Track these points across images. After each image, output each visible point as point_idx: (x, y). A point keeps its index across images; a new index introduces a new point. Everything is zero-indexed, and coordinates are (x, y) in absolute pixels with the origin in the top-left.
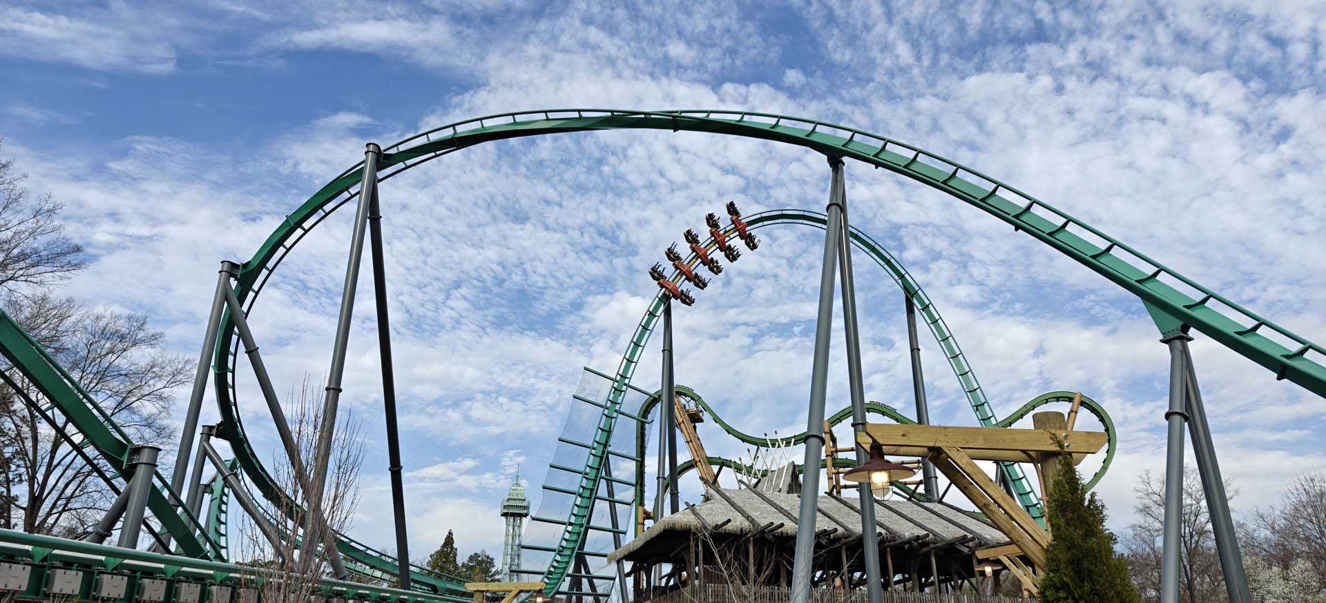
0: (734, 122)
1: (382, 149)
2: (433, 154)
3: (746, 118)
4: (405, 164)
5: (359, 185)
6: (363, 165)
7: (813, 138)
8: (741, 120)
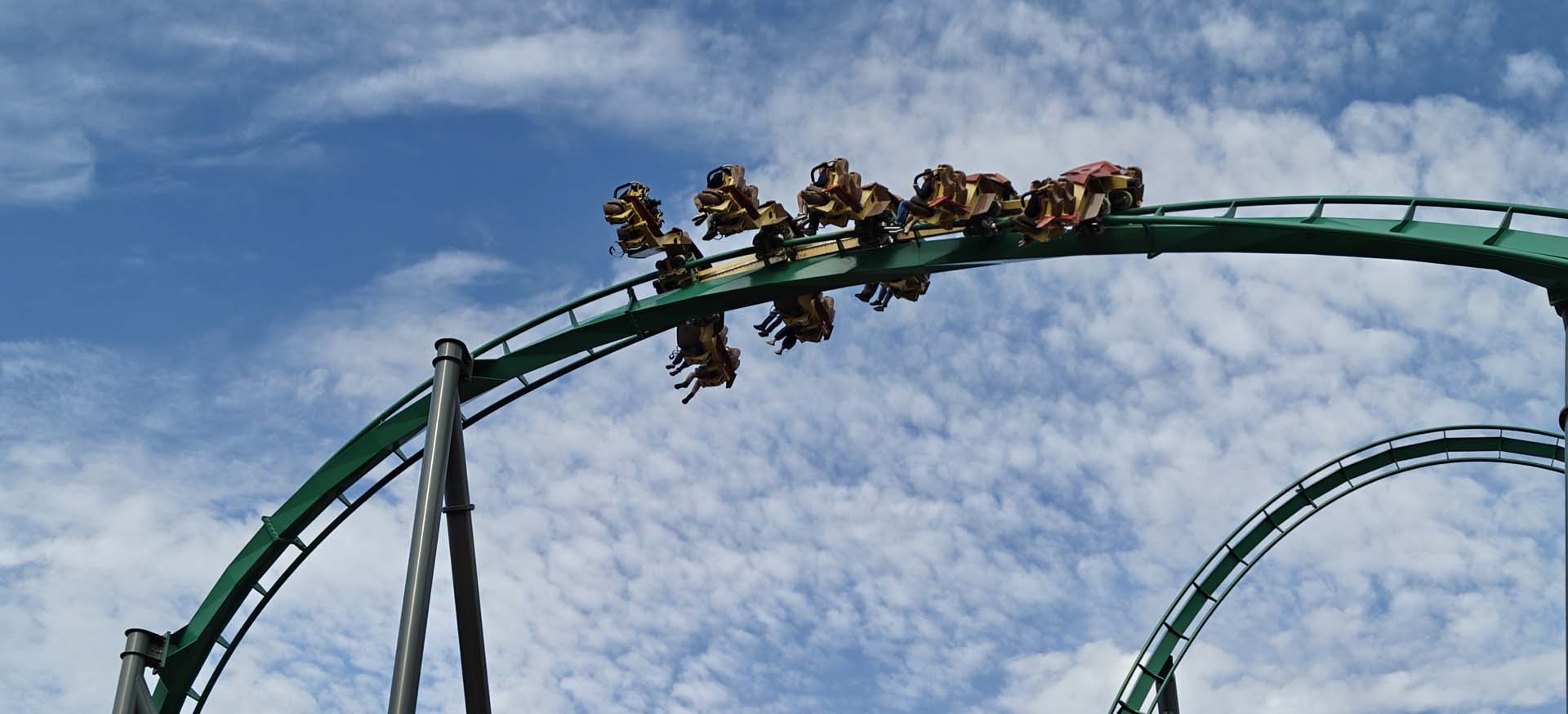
0: (1298, 224)
1: (471, 350)
2: (585, 354)
3: (1329, 211)
4: (523, 381)
5: (422, 436)
6: (429, 390)
7: (1505, 246)
8: (1315, 218)
